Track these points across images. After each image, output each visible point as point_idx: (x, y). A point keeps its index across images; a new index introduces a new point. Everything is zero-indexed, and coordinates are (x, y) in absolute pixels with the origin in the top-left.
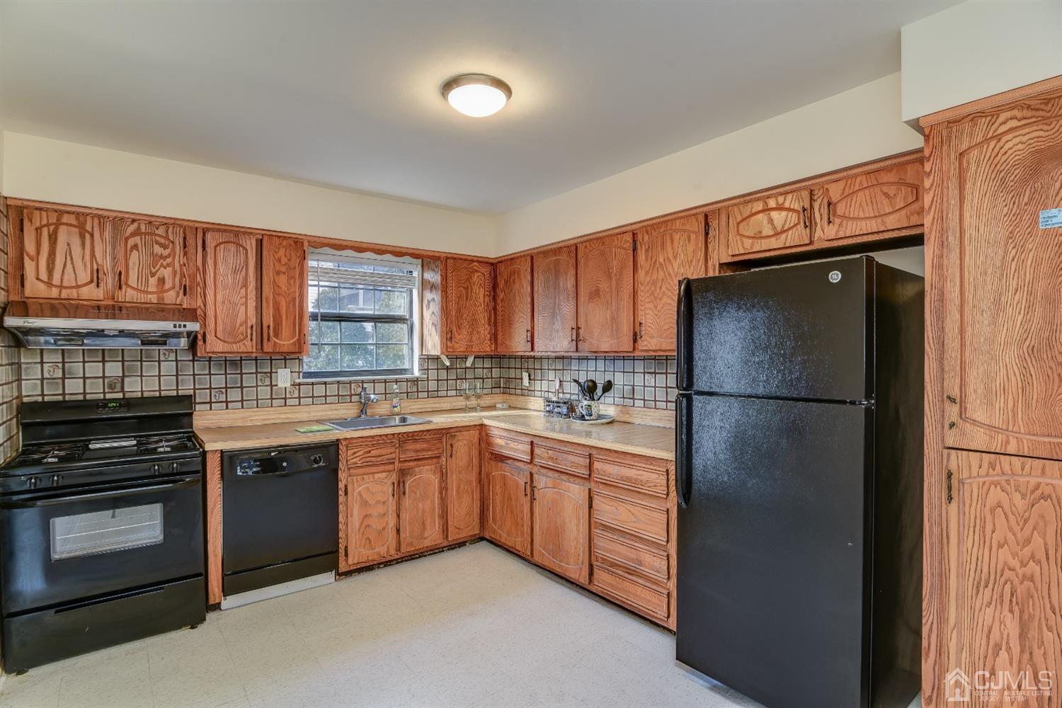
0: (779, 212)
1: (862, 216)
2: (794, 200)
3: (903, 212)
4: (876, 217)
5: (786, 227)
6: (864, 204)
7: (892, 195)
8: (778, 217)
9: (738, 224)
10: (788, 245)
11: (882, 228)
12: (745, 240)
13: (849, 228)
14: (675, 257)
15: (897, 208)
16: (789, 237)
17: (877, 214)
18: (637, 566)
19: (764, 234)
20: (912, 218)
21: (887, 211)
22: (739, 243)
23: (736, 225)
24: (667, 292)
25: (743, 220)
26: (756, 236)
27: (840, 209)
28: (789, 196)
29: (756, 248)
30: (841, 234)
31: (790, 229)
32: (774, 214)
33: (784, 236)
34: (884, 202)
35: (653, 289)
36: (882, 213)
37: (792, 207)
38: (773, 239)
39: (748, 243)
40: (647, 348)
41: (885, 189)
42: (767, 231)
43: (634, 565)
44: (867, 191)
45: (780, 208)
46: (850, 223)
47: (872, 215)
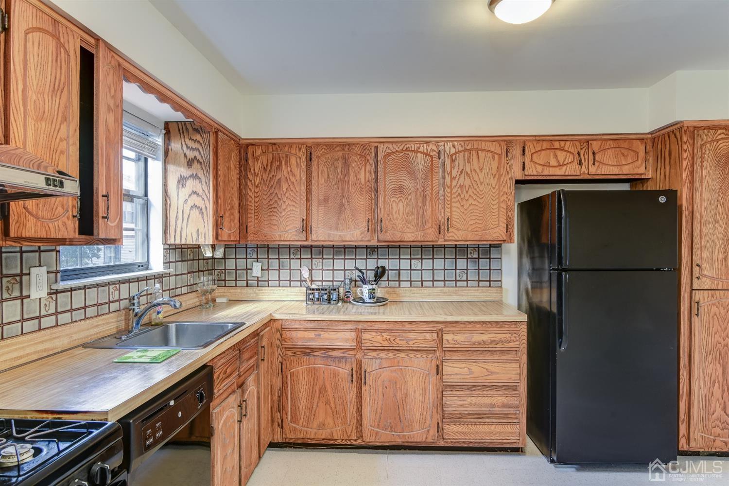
0: (562, 152)
1: (611, 164)
2: (570, 147)
3: (631, 165)
4: (618, 165)
5: (566, 162)
6: (611, 156)
7: (626, 155)
8: (561, 155)
9: (532, 154)
10: (567, 174)
11: (621, 173)
12: (537, 166)
13: (603, 169)
14: (481, 170)
15: (628, 163)
16: (568, 169)
17: (618, 164)
18: (491, 409)
19: (551, 164)
20: (635, 169)
21: (624, 164)
22: (533, 167)
23: (530, 155)
24: (473, 195)
25: (536, 152)
26: (545, 164)
27: (598, 157)
28: (568, 143)
29: (546, 173)
30: (599, 172)
31: (568, 164)
32: (559, 153)
33: (564, 168)
34: (622, 158)
35: (459, 191)
36: (621, 164)
37: (569, 150)
38: (557, 169)
39: (539, 168)
40: (453, 239)
41: (623, 151)
42: (553, 162)
43: (488, 409)
44: (613, 150)
45: (561, 149)
46: (604, 166)
47: (616, 164)
